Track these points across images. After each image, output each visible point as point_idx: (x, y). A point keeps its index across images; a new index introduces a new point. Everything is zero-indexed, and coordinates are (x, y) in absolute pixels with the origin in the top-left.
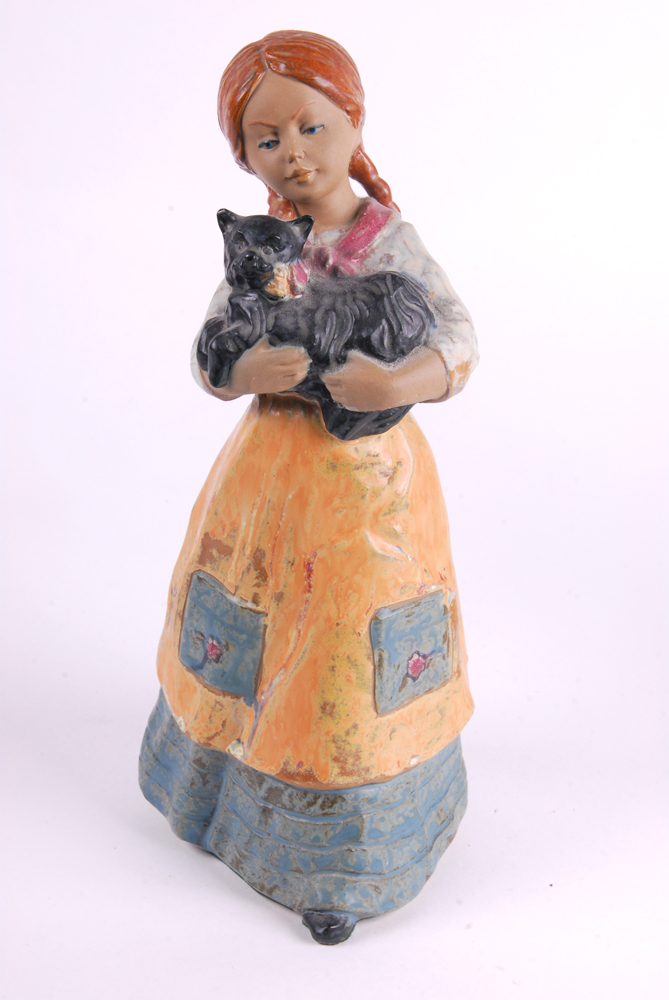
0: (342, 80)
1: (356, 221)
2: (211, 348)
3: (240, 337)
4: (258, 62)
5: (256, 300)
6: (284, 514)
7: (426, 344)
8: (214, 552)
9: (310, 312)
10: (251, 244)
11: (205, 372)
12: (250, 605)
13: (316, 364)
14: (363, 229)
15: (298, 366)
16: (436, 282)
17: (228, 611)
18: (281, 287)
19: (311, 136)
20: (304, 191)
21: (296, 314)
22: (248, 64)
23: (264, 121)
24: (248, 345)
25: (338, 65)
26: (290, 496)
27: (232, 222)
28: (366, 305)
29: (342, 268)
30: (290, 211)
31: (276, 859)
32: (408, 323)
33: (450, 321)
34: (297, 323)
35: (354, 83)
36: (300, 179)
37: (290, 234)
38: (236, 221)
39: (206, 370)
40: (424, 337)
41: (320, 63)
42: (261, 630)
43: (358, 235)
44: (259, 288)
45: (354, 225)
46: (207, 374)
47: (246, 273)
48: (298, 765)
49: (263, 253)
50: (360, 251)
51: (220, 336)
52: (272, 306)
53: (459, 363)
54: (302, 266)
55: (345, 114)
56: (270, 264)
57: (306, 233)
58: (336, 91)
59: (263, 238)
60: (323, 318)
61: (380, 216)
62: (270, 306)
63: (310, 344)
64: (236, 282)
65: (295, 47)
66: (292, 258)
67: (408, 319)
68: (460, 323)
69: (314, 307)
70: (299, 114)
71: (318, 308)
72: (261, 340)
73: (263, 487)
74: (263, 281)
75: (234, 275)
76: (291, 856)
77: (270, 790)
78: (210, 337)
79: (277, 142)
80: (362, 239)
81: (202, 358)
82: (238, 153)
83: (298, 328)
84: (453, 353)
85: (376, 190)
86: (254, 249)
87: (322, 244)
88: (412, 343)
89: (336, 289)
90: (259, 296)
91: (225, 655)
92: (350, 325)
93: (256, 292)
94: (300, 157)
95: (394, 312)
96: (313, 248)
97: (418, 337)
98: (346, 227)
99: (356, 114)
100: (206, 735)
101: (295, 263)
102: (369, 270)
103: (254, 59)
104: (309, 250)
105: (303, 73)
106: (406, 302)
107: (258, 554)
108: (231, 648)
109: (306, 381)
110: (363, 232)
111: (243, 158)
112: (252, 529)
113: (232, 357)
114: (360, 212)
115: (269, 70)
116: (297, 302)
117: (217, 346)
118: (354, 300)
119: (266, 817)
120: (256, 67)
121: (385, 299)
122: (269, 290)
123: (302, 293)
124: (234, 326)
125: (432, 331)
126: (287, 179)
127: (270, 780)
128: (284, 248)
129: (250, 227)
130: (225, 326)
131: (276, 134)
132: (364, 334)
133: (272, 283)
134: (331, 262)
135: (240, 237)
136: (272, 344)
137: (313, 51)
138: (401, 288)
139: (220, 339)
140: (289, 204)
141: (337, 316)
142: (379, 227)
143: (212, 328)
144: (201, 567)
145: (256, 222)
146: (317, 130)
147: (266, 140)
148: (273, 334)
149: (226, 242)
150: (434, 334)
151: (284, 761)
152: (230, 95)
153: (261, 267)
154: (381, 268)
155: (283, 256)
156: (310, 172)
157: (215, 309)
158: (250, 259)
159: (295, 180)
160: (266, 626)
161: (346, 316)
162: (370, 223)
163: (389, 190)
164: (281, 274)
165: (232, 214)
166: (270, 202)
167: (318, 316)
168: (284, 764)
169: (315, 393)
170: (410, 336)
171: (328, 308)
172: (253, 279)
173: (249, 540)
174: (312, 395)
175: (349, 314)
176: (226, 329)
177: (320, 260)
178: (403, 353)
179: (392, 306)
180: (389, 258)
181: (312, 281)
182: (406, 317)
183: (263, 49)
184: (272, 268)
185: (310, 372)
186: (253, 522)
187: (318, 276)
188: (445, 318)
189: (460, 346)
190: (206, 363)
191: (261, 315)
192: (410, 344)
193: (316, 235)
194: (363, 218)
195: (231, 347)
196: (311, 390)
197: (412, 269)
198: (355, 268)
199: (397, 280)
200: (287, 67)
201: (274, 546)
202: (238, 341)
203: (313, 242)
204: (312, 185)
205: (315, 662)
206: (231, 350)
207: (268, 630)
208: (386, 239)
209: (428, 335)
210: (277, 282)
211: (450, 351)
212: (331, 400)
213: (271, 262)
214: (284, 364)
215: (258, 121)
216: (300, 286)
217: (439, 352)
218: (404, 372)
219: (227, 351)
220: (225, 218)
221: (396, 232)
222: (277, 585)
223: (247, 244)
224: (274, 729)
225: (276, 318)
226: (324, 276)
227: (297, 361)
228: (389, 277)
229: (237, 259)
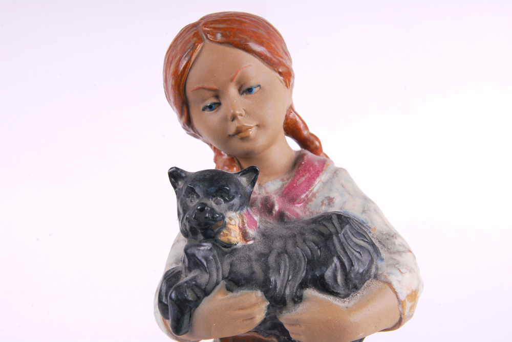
0: (273, 46)
1: (295, 170)
2: (171, 298)
3: (197, 286)
4: (196, 35)
5: (211, 250)
7: (376, 277)
9: (263, 256)
10: (201, 196)
11: (167, 321)
13: (273, 306)
14: (303, 176)
15: (257, 309)
16: (375, 218)
18: (233, 235)
19: (249, 96)
20: (246, 146)
21: (249, 260)
22: (187, 38)
23: (206, 85)
24: (207, 293)
25: (269, 33)
27: (183, 178)
28: (317, 245)
29: (288, 213)
30: (234, 166)
32: (358, 259)
33: (394, 253)
34: (251, 267)
35: (283, 49)
36: (242, 135)
37: (238, 185)
38: (186, 177)
39: (168, 319)
40: (373, 270)
41: (253, 31)
43: (299, 182)
44: (213, 238)
45: (294, 173)
46: (169, 322)
47: (199, 224)
49: (214, 205)
50: (303, 196)
51: (179, 286)
52: (226, 253)
53: (409, 292)
54: (251, 213)
55: (278, 75)
56: (221, 214)
57: (253, 183)
58: (268, 55)
59: (213, 190)
60: (276, 261)
61: (316, 163)
62: (224, 253)
63: (266, 287)
64: (190, 234)
65: (229, 20)
66: (241, 206)
67: (358, 255)
68: (404, 255)
69: (267, 251)
70: (237, 77)
71: (270, 252)
72: (218, 287)
74: (216, 230)
75: (188, 228)
78: (169, 287)
79: (219, 104)
80: (303, 185)
81: (163, 307)
82: (184, 119)
83: (253, 273)
84: (401, 282)
85: (308, 143)
86: (205, 201)
87: (267, 193)
88: (364, 277)
89: (284, 232)
90: (213, 244)
92: (303, 265)
93: (210, 242)
94: (241, 115)
95: (344, 249)
96: (259, 197)
97: (368, 271)
98: (287, 176)
99: (287, 76)
101: (245, 211)
102: (312, 213)
103: (193, 33)
104: (256, 199)
105: (237, 39)
106: (354, 239)
109: (264, 321)
110: (303, 179)
111: (189, 123)
113: (191, 305)
114: (297, 163)
115: (207, 41)
116: (250, 248)
117: (177, 297)
118: (304, 241)
120: (195, 39)
121: (335, 238)
122: (222, 238)
123: (254, 239)
124: (191, 275)
125: (380, 264)
126: (230, 136)
128: (233, 198)
129: (200, 180)
130: (183, 275)
131: (217, 97)
132: (318, 273)
133: (225, 231)
134: (277, 208)
135: (191, 191)
136: (229, 289)
137: (245, 22)
138: (347, 226)
139: (178, 289)
140: (233, 159)
141: (290, 258)
142: (317, 173)
143: (171, 278)
145: (205, 176)
146: (255, 90)
147: (208, 103)
148: (230, 280)
149: (178, 198)
150: (382, 266)
152: (173, 66)
153: (213, 217)
154: (324, 209)
155: (233, 205)
156: (251, 128)
157: (173, 260)
158: (202, 210)
159: (238, 137)
161: (298, 257)
162: (309, 171)
163: (320, 142)
164: (233, 222)
165: (182, 171)
166: (216, 160)
167: (272, 260)
169: (273, 332)
170: (361, 271)
171: (280, 251)
172: (206, 229)
174: (271, 334)
175: (301, 255)
176: (184, 279)
177: (267, 207)
178: (356, 288)
179: (341, 244)
180: (330, 200)
181: (261, 227)
182: (356, 253)
183: (201, 25)
184: (224, 218)
185: (268, 314)
187: (266, 222)
188: (389, 251)
189: (407, 276)
190: (168, 313)
191: (216, 263)
192: (362, 279)
193: (260, 185)
194: (302, 167)
195: (190, 296)
196: (269, 329)
197: (353, 209)
198: (299, 211)
199: (343, 219)
200: (223, 35)
202: (196, 290)
203: (258, 192)
204: (254, 139)
206: (190, 298)
208: (325, 183)
209: (377, 269)
210: (229, 230)
211: (399, 282)
212: (290, 338)
213: (223, 212)
214: (242, 309)
215: (200, 86)
216: (251, 232)
217: (389, 284)
218: (360, 306)
219: (187, 300)
220: (175, 175)
221: (333, 176)
223: (198, 196)
225: (231, 265)
226: (272, 221)
227: (255, 305)
228: (334, 217)
229: (190, 212)
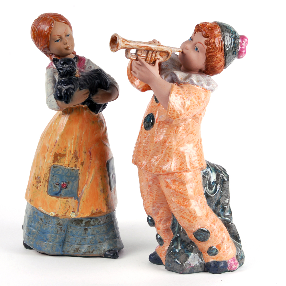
4: (52, 20)
6: (82, 139)
8: (59, 157)
12: (74, 168)
13: (91, 93)
17: (68, 172)
19: (68, 37)
20: (68, 52)
22: (49, 21)
26: (84, 133)
27: (58, 61)
31: (93, 242)
42: (78, 175)
43: (81, 62)
44: (73, 76)
48: (96, 210)
55: (71, 31)
73: (75, 133)
74: (74, 73)
76: (97, 239)
77: (86, 223)
79: (60, 40)
91: (68, 186)
94: (68, 43)
100: (64, 212)
103: (50, 19)
107: (75, 152)
108: (70, 183)
112: (73, 146)
116: (81, 78)
119: (85, 231)
124: (68, 87)
126: (64, 49)
127: (85, 220)
131: (60, 38)
133: (76, 73)
140: (60, 57)
144: (54, 164)
146: (69, 35)
147: (57, 40)
151: (91, 210)
154: (89, 70)
159: (67, 49)
160: (79, 173)
162: (82, 59)
168: (92, 211)
169: (86, 103)
173: (72, 149)
180: (90, 67)
184: (76, 70)
186: (73, 143)
194: (80, 59)
201: (80, 149)
205: (96, 179)
207: (80, 174)
214: (85, 94)
217: (115, 86)
222: (82, 160)
223: (68, 64)
224: (86, 203)
229: (66, 69)
